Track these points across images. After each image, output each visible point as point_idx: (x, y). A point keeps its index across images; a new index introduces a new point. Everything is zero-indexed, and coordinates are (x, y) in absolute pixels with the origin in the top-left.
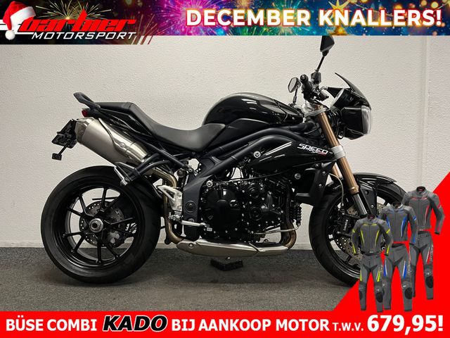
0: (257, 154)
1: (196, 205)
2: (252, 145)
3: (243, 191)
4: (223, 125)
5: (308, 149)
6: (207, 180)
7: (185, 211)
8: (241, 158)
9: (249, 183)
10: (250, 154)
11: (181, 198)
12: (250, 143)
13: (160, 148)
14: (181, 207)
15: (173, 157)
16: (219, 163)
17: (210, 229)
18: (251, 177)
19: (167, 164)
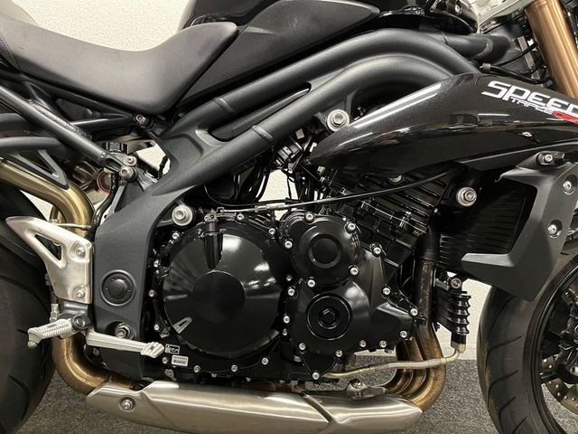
0: (336, 118)
1: (138, 284)
2: (322, 87)
3: (288, 244)
4: (231, 27)
5: (520, 99)
6: (175, 204)
7: (98, 303)
8: (284, 136)
9: (309, 216)
10: (317, 123)
11: (86, 260)
12: (315, 83)
13: (26, 96)
14: (87, 292)
15: (71, 130)
16: (213, 150)
17: (181, 361)
18: (318, 198)
19: (49, 149)
